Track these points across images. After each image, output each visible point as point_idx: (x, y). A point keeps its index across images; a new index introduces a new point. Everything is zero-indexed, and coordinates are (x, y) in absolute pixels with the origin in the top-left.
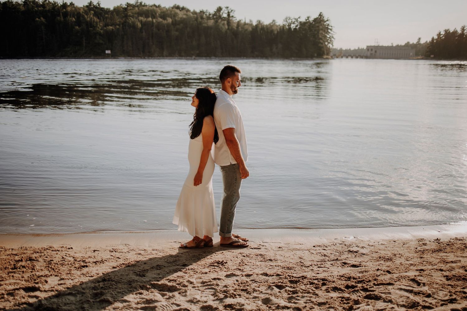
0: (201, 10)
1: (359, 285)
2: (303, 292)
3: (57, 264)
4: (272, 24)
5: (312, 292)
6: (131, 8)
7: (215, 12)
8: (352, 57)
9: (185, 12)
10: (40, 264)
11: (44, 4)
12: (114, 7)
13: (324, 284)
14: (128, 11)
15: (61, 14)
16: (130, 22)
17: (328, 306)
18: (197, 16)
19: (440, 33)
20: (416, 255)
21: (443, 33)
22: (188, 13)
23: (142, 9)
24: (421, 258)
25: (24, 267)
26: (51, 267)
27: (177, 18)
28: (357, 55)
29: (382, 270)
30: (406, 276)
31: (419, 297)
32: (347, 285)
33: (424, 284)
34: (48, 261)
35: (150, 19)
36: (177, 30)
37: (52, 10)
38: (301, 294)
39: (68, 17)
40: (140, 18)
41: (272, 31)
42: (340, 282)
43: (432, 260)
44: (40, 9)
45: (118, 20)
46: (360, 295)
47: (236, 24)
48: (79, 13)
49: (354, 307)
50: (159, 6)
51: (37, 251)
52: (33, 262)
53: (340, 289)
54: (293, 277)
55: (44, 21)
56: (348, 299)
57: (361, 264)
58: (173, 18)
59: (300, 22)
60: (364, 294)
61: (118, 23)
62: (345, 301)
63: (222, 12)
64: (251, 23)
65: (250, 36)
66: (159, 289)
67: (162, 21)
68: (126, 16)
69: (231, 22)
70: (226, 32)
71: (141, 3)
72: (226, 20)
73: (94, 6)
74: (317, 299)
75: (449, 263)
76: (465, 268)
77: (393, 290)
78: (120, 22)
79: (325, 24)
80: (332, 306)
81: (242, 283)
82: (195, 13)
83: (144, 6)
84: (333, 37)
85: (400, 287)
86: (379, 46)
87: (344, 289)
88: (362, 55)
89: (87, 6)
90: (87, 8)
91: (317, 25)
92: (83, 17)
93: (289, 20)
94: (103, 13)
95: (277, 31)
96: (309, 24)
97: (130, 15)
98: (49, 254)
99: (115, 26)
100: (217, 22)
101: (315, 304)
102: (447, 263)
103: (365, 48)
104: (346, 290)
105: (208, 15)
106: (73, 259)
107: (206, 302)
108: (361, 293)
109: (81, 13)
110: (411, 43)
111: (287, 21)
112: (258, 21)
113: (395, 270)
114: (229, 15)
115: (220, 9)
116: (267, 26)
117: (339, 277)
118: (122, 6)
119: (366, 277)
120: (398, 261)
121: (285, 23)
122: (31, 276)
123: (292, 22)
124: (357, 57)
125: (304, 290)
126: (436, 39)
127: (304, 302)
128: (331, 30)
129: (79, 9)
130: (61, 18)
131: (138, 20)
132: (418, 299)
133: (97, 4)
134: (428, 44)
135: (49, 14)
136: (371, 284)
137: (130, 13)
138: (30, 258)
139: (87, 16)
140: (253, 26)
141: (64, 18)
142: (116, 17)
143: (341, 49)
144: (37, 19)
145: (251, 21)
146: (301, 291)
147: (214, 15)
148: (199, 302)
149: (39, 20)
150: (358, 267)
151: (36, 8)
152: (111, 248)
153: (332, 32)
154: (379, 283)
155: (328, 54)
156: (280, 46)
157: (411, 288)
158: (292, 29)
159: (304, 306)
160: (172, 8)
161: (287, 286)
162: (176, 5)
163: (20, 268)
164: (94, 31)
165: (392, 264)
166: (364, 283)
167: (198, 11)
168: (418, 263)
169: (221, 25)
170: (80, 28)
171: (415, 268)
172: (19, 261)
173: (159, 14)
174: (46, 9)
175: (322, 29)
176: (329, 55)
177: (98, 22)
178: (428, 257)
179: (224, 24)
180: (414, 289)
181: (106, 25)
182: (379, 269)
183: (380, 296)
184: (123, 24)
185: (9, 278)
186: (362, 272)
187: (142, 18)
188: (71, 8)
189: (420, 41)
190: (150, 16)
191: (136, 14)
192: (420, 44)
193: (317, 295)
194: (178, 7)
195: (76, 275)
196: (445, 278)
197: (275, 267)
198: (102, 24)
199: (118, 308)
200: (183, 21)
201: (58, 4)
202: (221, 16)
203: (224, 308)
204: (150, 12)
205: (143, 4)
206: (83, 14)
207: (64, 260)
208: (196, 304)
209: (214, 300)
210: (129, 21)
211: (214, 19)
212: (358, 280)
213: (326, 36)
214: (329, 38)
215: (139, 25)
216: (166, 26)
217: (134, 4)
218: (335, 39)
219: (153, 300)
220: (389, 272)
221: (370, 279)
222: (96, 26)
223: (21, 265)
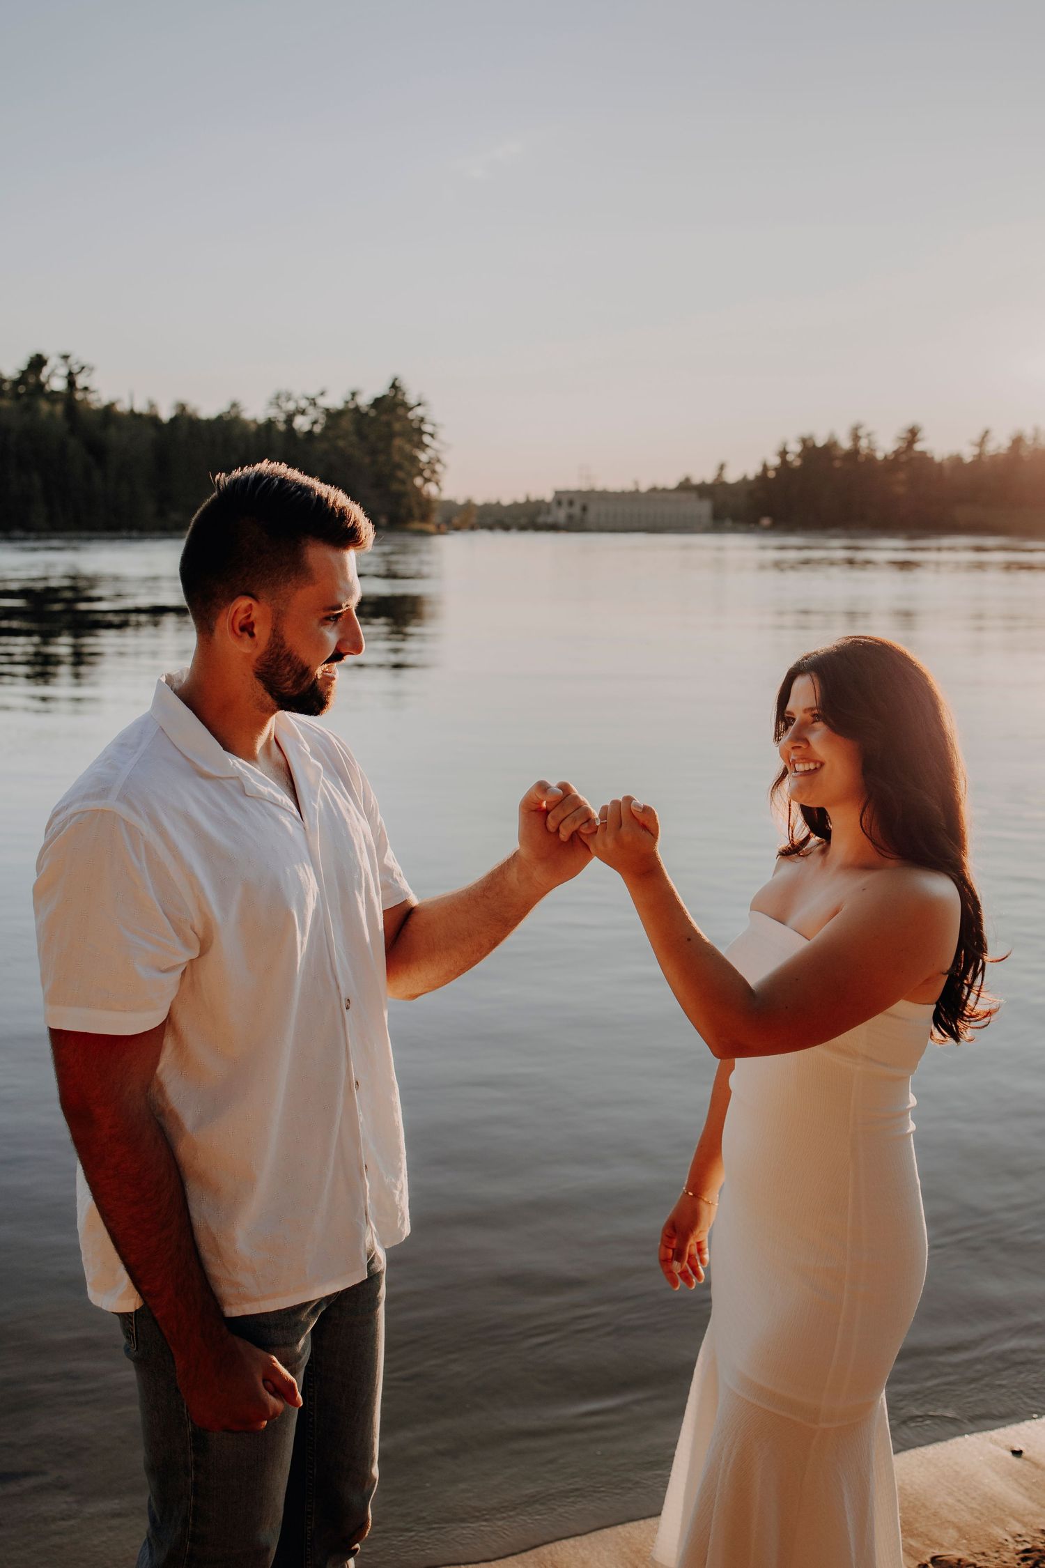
4: (227, 418)
7: (21, 372)
8: (507, 528)
19: (787, 447)
21: (795, 448)
28: (524, 521)
41: (228, 439)
47: (99, 413)
63: (46, 371)
64: (152, 414)
65: (148, 456)
69: (80, 406)
70: (63, 441)
72: (60, 401)
79: (410, 415)
84: (439, 461)
88: (541, 519)
91: (384, 418)
93: (287, 401)
95: (248, 441)
96: (355, 414)
100: (27, 406)
103: (550, 497)
110: (697, 480)
111: (279, 406)
112: (177, 407)
114: (71, 384)
115: (38, 363)
116: (210, 421)
121: (273, 413)
123: (297, 407)
124: (523, 528)
126: (776, 469)
128: (431, 435)
134: (751, 485)
140: (161, 424)
143: (470, 500)
145: (152, 406)
147: (17, 383)
153: (435, 445)
155: (424, 517)
158: (300, 434)
169: (43, 417)
176: (428, 521)
179: (52, 414)
189: (726, 474)
192: (725, 485)
202: (45, 387)
211: (17, 396)
213: (416, 457)
214: (428, 463)
218: (446, 466)
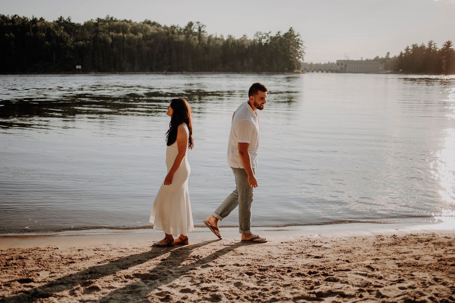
0: (172, 25)
1: (321, 271)
2: (270, 277)
3: (46, 261)
4: (243, 39)
5: (279, 277)
6: (102, 23)
7: (186, 27)
8: (322, 72)
9: (156, 27)
10: (29, 261)
11: (14, 20)
12: (85, 22)
13: (289, 271)
14: (99, 27)
15: (31, 29)
16: (101, 37)
17: (292, 287)
18: (168, 31)
19: (408, 48)
20: (373, 248)
21: (411, 48)
22: (159, 28)
23: (113, 24)
24: (378, 250)
25: (15, 264)
26: (41, 264)
27: (148, 33)
28: (328, 69)
29: (341, 260)
30: (362, 264)
31: (372, 279)
32: (310, 271)
33: (378, 270)
34: (37, 259)
35: (121, 34)
36: (148, 45)
37: (22, 26)
38: (269, 279)
39: (38, 32)
40: (111, 33)
41: (243, 46)
42: (303, 269)
43: (386, 251)
44: (9, 24)
45: (88, 35)
46: (321, 278)
47: (207, 38)
48: (50, 28)
49: (315, 287)
50: (130, 21)
51: (25, 251)
52: (23, 260)
53: (303, 275)
54: (262, 266)
55: (13, 36)
56: (310, 282)
57: (323, 256)
58: (144, 33)
59: (271, 37)
60: (324, 278)
61: (89, 38)
62: (307, 283)
63: (193, 27)
64: (222, 38)
65: (221, 51)
66: (142, 278)
67: (133, 36)
68: (97, 31)
69: (202, 36)
70: (197, 46)
71: (112, 18)
72: (197, 35)
73: (65, 22)
74: (283, 282)
75: (402, 253)
76: (415, 257)
77: (350, 274)
78: (90, 37)
79: (295, 39)
80: (296, 287)
81: (216, 272)
82: (165, 28)
83: (115, 21)
84: (303, 52)
85: (356, 272)
86: (348, 60)
87: (307, 274)
88: (332, 69)
89: (57, 22)
90: (57, 23)
91: (287, 40)
92: (54, 32)
93: (260, 35)
94: (74, 29)
95: (248, 46)
96: (279, 38)
97: (100, 30)
98: (37, 253)
99: (86, 41)
100: (188, 37)
101: (281, 286)
102: (400, 253)
103: (335, 62)
104: (309, 275)
105: (179, 30)
106: (60, 257)
107: (184, 286)
108: (322, 277)
109: (51, 28)
110: (380, 57)
111: (257, 36)
112: (229, 36)
113: (353, 259)
114: (200, 30)
115: (191, 24)
116: (238, 40)
117: (303, 266)
118: (92, 21)
119: (327, 265)
120: (357, 253)
121: (256, 38)
122: (23, 271)
123: (262, 36)
124: (327, 72)
125: (271, 276)
126: (404, 54)
127: (271, 285)
128: (301, 44)
129: (50, 24)
130: (30, 33)
131: (109, 35)
132: (370, 280)
133: (67, 19)
134: (397, 59)
135: (19, 29)
136: (332, 270)
137: (101, 29)
138: (20, 257)
139: (57, 31)
140: (224, 41)
141: (33, 33)
142: (87, 32)
143: (312, 63)
144: (7, 34)
145: (222, 36)
146: (269, 276)
147: (185, 30)
148: (178, 287)
149: (9, 35)
150: (321, 258)
151: (5, 24)
152: (94, 248)
153: (302, 47)
154: (338, 269)
155: (298, 69)
156: (251, 60)
157: (365, 273)
158: (263, 44)
159: (271, 287)
160: (143, 23)
161: (256, 273)
162: (147, 20)
163: (11, 265)
164: (65, 46)
165: (352, 255)
166: (325, 270)
167: (169, 26)
168: (374, 254)
169: (192, 40)
170: (50, 43)
171: (372, 258)
172: (10, 259)
173: (130, 29)
174: (15, 24)
175: (292, 44)
176: (300, 70)
177: (69, 37)
178: (384, 249)
179: (195, 39)
180: (369, 273)
181: (77, 40)
182: (339, 259)
183: (338, 279)
184: (93, 39)
185: (3, 273)
186: (324, 262)
187: (113, 33)
188: (41, 23)
189: (389, 55)
190: (121, 31)
191: (106, 29)
192: (389, 59)
193: (283, 279)
194: (149, 23)
195: (65, 270)
196: (397, 265)
197: (246, 259)
198: (72, 39)
199: (106, 293)
200: (154, 36)
201: (28, 20)
202: (192, 31)
203: (201, 290)
204: (120, 26)
205: (114, 19)
206: (53, 29)
207: (52, 258)
208: (176, 288)
209: (191, 285)
210: (100, 35)
211: (185, 34)
212: (320, 268)
213: (297, 51)
214: (300, 52)
215: (110, 40)
216: (137, 40)
217: (105, 19)
218: (305, 53)
219: (137, 285)
220: (348, 261)
221: (331, 267)
222: (67, 42)
223: (12, 263)
